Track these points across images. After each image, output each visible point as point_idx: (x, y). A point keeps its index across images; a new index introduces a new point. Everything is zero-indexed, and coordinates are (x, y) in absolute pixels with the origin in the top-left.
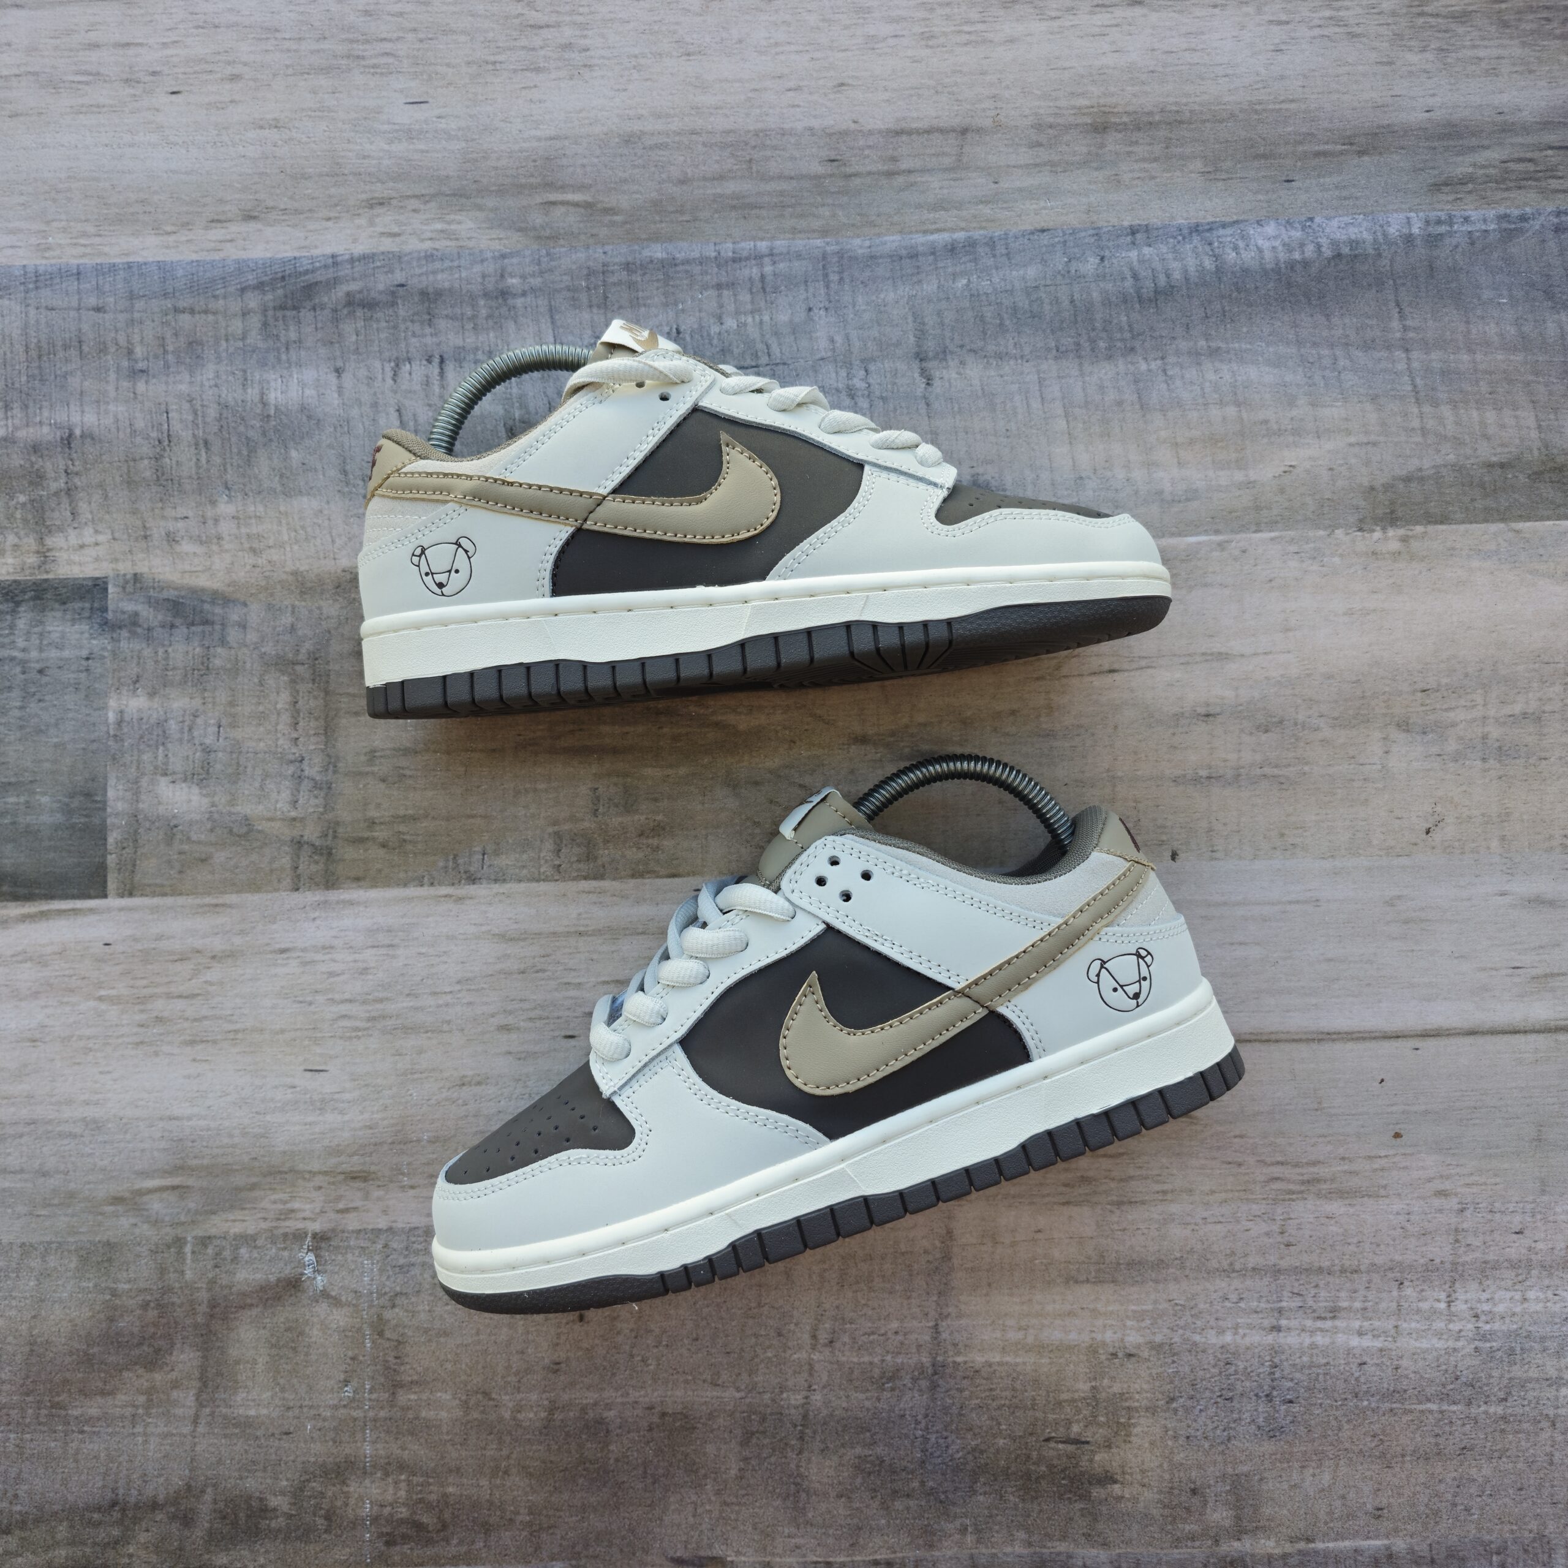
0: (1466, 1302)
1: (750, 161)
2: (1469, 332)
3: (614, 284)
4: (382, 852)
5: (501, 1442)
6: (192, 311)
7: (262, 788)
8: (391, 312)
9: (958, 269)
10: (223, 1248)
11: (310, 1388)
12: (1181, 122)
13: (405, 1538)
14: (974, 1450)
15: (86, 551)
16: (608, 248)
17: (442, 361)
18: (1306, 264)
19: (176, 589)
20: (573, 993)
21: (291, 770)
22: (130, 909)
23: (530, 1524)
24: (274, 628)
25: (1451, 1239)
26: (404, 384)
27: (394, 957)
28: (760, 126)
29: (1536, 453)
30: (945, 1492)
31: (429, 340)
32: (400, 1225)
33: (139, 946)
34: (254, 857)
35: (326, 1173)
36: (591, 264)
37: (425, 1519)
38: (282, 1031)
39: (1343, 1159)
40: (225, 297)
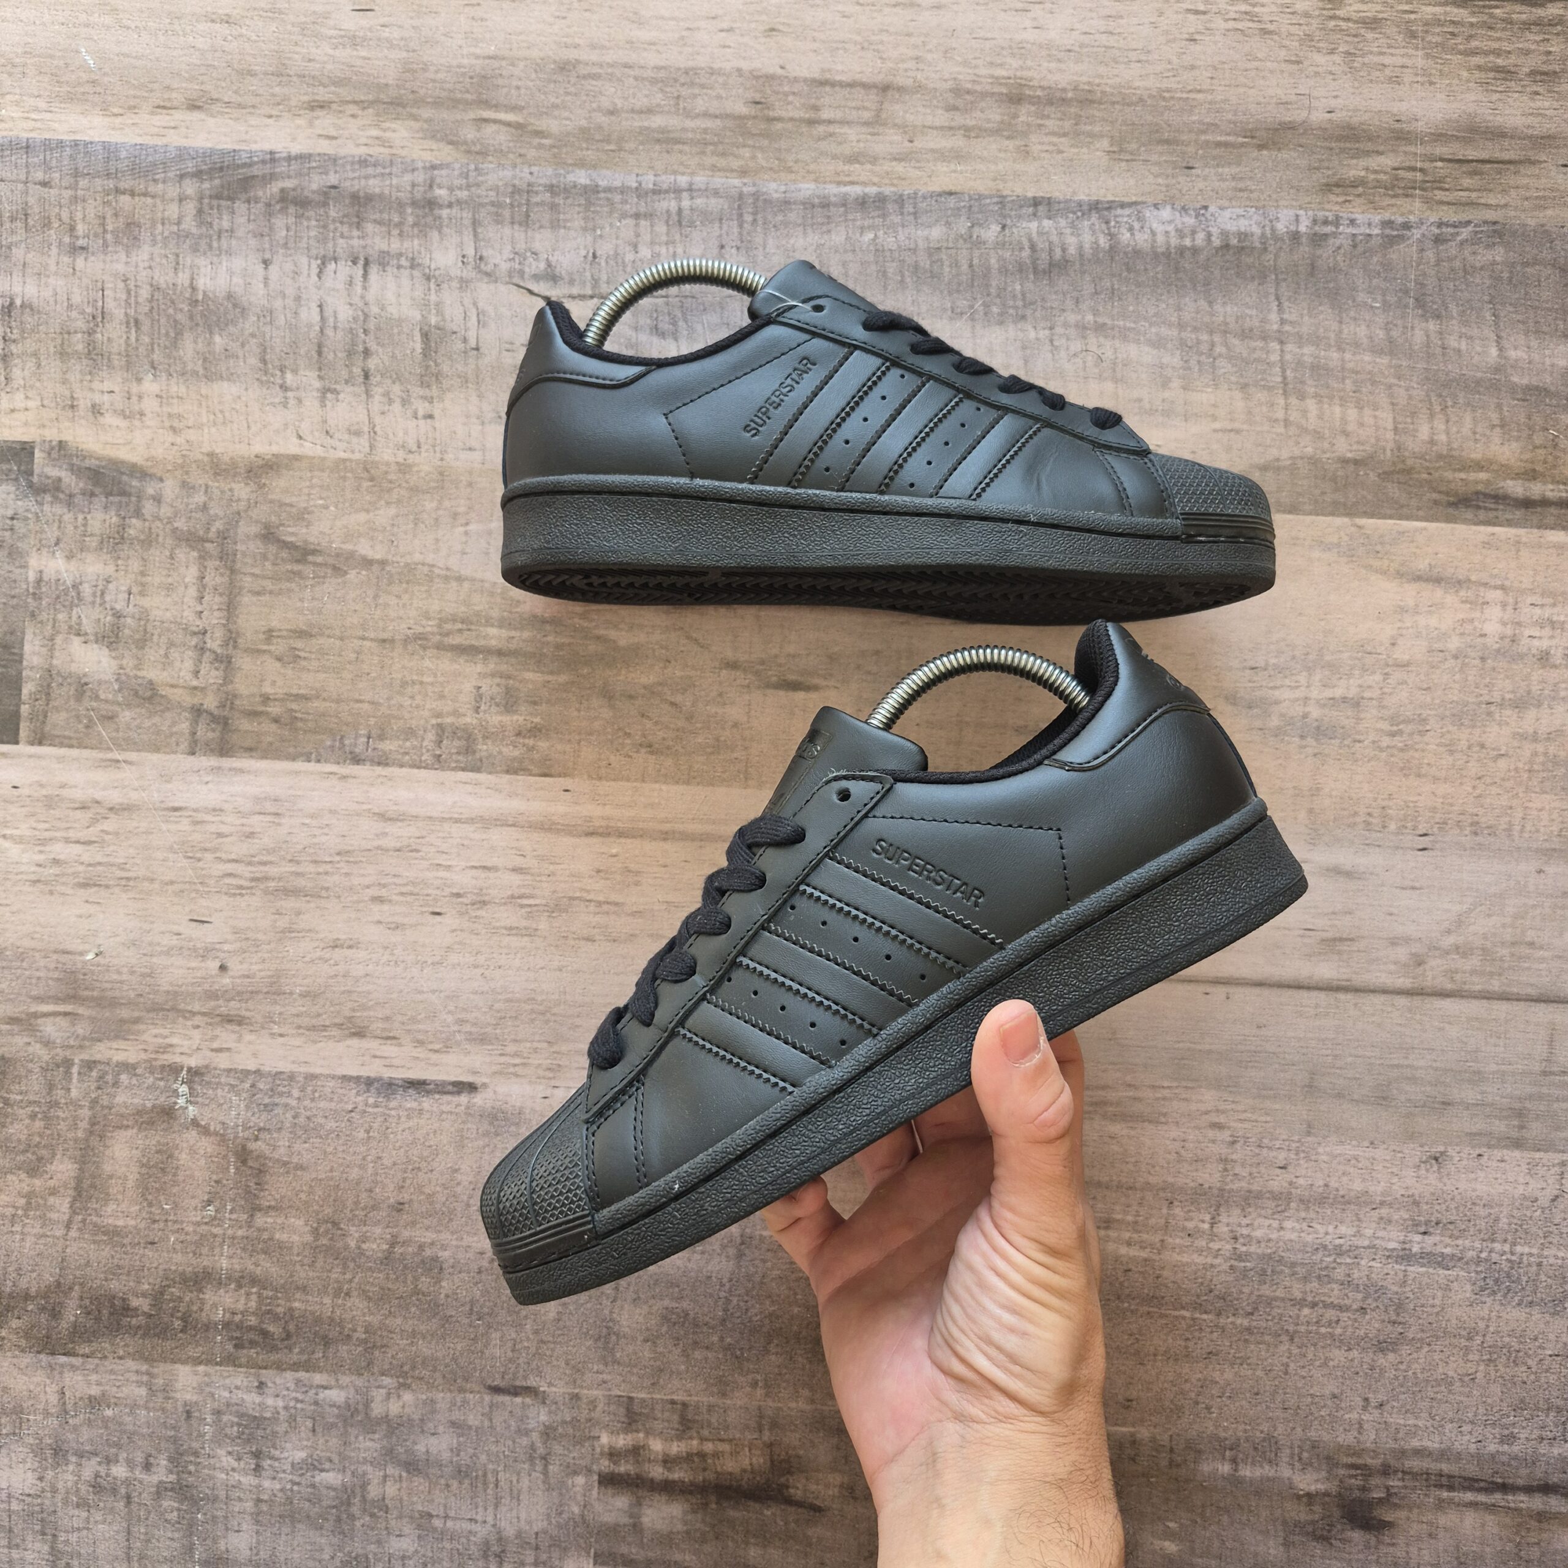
0: (1228, 1225)
1: (678, 97)
2: (1341, 332)
3: (537, 204)
4: (274, 727)
5: (345, 1266)
6: (132, 194)
7: (166, 656)
8: (322, 212)
9: (866, 223)
10: (106, 1073)
11: (176, 1205)
12: (1092, 102)
13: (253, 1343)
14: (771, 1315)
15: (16, 415)
16: (535, 169)
17: (367, 263)
18: (1195, 251)
19: (98, 459)
20: (442, 874)
21: (194, 641)
22: (39, 757)
23: (365, 1341)
24: (187, 505)
25: (1221, 1167)
26: (329, 281)
27: (279, 824)
28: (691, 64)
29: (1389, 453)
30: (741, 1349)
31: (355, 242)
32: (267, 1069)
33: (44, 792)
34: (156, 719)
35: (204, 1014)
36: (517, 182)
37: (271, 1328)
38: (172, 883)
39: (1130, 1085)
40: (164, 182)
